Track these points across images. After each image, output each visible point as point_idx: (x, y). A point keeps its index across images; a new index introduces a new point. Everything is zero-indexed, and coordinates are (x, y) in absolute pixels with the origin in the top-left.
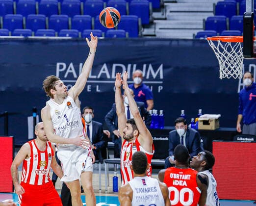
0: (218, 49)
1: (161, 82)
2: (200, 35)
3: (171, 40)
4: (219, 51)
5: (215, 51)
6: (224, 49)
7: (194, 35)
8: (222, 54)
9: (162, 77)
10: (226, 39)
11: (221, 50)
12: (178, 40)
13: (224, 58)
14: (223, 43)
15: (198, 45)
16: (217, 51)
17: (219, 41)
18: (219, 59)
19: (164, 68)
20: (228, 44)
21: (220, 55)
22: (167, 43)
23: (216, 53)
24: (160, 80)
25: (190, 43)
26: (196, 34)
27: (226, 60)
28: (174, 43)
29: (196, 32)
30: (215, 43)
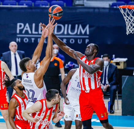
0: (126, 14)
1: (87, 37)
2: (114, 5)
3: (94, 8)
4: (126, 15)
5: (124, 15)
6: (130, 14)
7: (110, 5)
8: (129, 18)
9: (88, 33)
10: (132, 7)
11: (128, 15)
12: (99, 8)
13: (129, 20)
14: (130, 10)
15: (112, 12)
16: (125, 16)
17: (127, 8)
18: (126, 22)
19: (89, 27)
20: (133, 10)
21: (127, 18)
22: (92, 10)
23: (124, 17)
24: (87, 35)
25: (107, 11)
26: (111, 4)
27: (131, 21)
28: (96, 10)
29: (111, 3)
30: (124, 10)
